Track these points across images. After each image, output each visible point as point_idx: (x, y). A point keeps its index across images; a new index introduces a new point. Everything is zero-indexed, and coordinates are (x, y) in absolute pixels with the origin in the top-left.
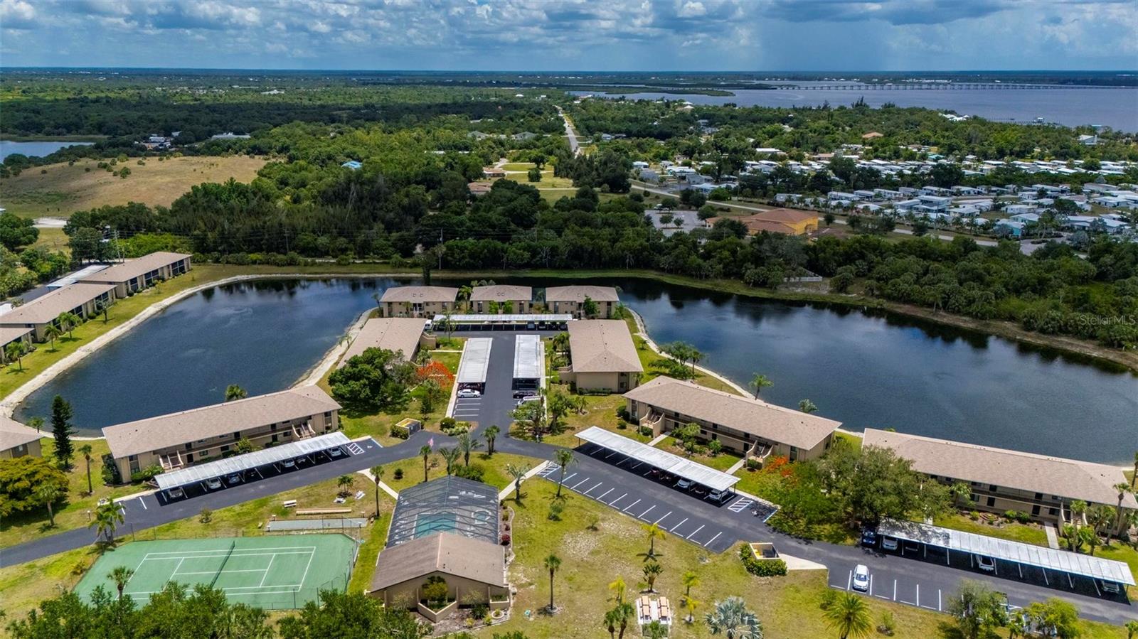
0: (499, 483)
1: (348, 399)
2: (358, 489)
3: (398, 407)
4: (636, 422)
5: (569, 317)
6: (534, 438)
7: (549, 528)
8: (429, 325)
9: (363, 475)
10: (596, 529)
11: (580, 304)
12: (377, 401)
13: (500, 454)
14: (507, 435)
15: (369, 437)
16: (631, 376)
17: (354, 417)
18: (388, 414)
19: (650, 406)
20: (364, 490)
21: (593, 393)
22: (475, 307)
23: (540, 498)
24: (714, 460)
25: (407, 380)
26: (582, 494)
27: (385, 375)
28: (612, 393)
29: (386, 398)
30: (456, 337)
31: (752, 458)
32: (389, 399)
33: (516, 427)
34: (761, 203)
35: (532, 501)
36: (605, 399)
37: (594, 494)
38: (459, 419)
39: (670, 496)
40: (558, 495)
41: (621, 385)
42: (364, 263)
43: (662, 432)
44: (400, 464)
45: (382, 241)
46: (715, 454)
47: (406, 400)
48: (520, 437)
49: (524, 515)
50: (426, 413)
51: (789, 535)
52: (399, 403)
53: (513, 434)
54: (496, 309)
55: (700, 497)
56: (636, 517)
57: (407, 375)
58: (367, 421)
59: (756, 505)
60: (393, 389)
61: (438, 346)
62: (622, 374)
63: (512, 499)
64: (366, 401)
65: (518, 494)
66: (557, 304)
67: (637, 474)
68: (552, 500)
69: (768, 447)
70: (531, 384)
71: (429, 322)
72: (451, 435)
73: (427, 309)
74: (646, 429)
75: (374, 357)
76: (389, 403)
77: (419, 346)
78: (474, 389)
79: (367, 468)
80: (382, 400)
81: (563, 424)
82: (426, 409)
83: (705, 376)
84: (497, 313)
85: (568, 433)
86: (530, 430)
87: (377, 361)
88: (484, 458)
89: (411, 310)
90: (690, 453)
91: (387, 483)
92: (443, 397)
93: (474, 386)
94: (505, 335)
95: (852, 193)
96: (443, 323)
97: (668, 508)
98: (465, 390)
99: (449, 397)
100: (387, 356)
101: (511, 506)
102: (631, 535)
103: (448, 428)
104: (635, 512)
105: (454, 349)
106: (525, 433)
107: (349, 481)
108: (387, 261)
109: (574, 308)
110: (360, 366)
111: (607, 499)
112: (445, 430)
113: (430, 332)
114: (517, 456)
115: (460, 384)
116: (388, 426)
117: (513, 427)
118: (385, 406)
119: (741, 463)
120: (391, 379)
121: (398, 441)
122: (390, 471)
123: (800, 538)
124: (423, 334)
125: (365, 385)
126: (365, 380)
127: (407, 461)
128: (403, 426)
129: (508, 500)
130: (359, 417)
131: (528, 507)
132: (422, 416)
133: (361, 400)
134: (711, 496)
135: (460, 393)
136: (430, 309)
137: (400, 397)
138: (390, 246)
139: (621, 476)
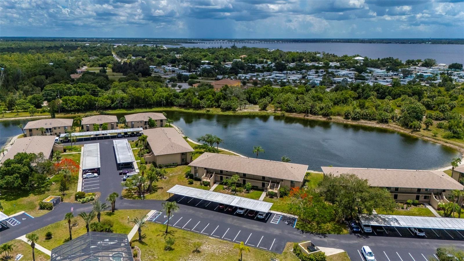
0: (124, 230)
1: (5, 188)
2: (17, 252)
3: (43, 189)
4: (199, 180)
5: (141, 129)
6: (140, 197)
7: (168, 257)
8: (57, 140)
9: (20, 241)
10: (199, 252)
11: (146, 122)
12: (27, 187)
13: (120, 210)
14: (121, 198)
15: (23, 212)
16: (188, 154)
17: (11, 200)
18: (35, 195)
19: (205, 169)
20: (22, 252)
21: (167, 166)
22: (85, 128)
23: (155, 236)
24: (249, 195)
25: (48, 172)
26: (181, 229)
27: (31, 169)
28: (178, 165)
29: (33, 185)
30: (76, 145)
31: (270, 190)
32: (35, 185)
33: (126, 192)
34: (212, 79)
35: (150, 239)
36: (175, 169)
37: (189, 227)
38: (87, 192)
39: (235, 221)
40: (166, 232)
41: (183, 160)
42: (12, 112)
43: (215, 183)
44: (49, 228)
45: (22, 100)
46: (248, 191)
47: (48, 184)
48: (130, 198)
49: (148, 250)
50: (63, 191)
51: (312, 233)
52: (43, 187)
53: (125, 196)
54: (98, 128)
55: (252, 218)
56: (220, 238)
57: (47, 168)
58: (21, 201)
59: (284, 218)
60: (38, 178)
61: (65, 151)
62: (183, 154)
63: (136, 241)
64: (19, 188)
65: (140, 236)
66: (133, 123)
67: (210, 210)
68: (164, 237)
69: (278, 183)
70: (129, 166)
71: (57, 138)
72: (83, 203)
73: (55, 131)
74: (206, 182)
75: (21, 158)
76: (36, 188)
77: (52, 152)
78: (93, 173)
79: (23, 235)
80: (31, 186)
81: (155, 186)
82: (64, 188)
83: (223, 151)
84: (99, 130)
85: (159, 190)
86: (135, 193)
87: (25, 161)
88: (110, 214)
89: (44, 132)
90: (234, 192)
91: (40, 244)
92: (74, 180)
93: (93, 171)
94: (106, 142)
95: (247, 74)
96: (66, 138)
97: (238, 228)
98: (87, 174)
99: (77, 178)
100: (32, 157)
101: (137, 245)
102: (222, 251)
103: (81, 198)
104: (219, 234)
105: (76, 152)
106: (133, 195)
107: (9, 247)
108: (26, 110)
109: (142, 124)
110: (12, 166)
111: (198, 229)
112: (79, 200)
113: (59, 143)
114: (132, 210)
115: (83, 170)
116: (37, 203)
117: (124, 192)
118: (33, 190)
119: (264, 194)
120: (36, 172)
121: (45, 212)
122: (41, 234)
123: (319, 234)
124: (54, 144)
125: (17, 177)
126: (17, 174)
127: (54, 225)
128: (48, 201)
129: (134, 241)
130: (15, 199)
131: (149, 244)
132: (61, 193)
133: (15, 188)
134: (259, 216)
135: (85, 176)
136: (57, 131)
137: (43, 183)
138: (27, 103)
139: (201, 213)
